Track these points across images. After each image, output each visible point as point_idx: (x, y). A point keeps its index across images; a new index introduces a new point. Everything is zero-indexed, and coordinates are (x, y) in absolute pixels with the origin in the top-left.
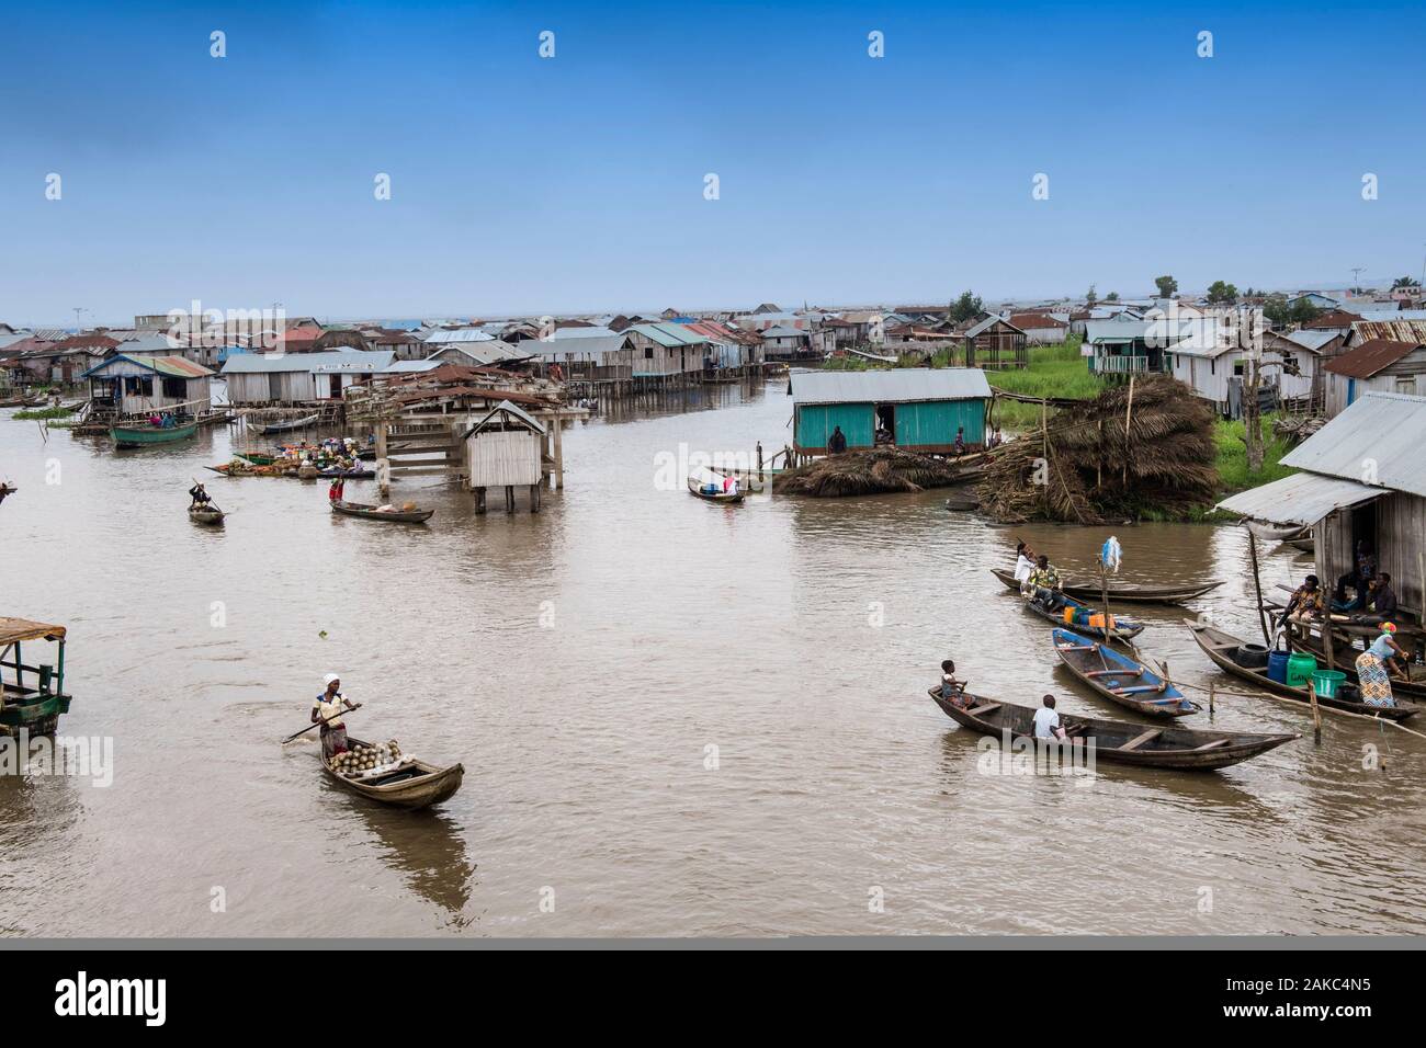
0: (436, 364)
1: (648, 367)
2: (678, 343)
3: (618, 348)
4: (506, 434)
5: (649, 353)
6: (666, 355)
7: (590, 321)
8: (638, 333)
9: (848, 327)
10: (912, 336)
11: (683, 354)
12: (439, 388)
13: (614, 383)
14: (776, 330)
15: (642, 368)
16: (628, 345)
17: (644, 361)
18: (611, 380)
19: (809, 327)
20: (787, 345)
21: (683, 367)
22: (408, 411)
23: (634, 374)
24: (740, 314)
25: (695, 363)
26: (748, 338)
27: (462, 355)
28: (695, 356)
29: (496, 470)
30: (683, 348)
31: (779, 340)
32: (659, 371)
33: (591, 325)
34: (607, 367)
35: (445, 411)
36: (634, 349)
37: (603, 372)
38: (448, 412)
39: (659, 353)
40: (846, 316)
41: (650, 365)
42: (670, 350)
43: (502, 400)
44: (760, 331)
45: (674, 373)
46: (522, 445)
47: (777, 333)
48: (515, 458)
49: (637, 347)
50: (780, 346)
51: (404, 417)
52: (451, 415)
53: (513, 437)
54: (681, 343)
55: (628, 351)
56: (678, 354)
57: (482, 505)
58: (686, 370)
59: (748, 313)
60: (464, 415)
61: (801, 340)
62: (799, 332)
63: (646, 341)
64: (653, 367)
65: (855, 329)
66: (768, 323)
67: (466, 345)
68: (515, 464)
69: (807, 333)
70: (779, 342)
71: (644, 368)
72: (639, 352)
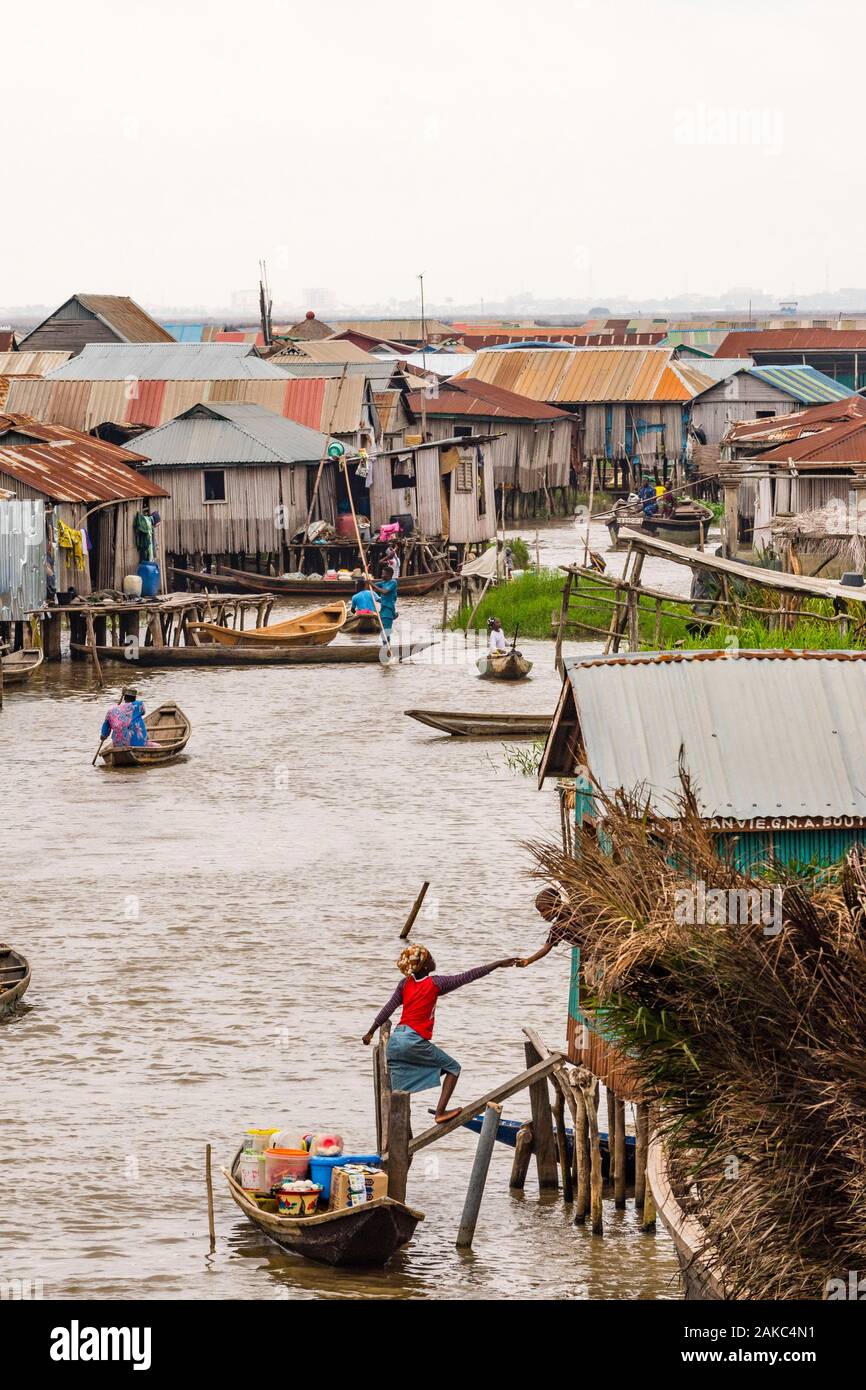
9: (528, 423)
14: (200, 428)
19: (355, 419)
20: (257, 510)
26: (85, 466)
31: (214, 480)
40: (510, 370)
44: (112, 434)
47: (203, 445)
50: (220, 512)
61: (323, 485)
62: (314, 446)
65: (563, 435)
69: (350, 451)
70: (215, 490)
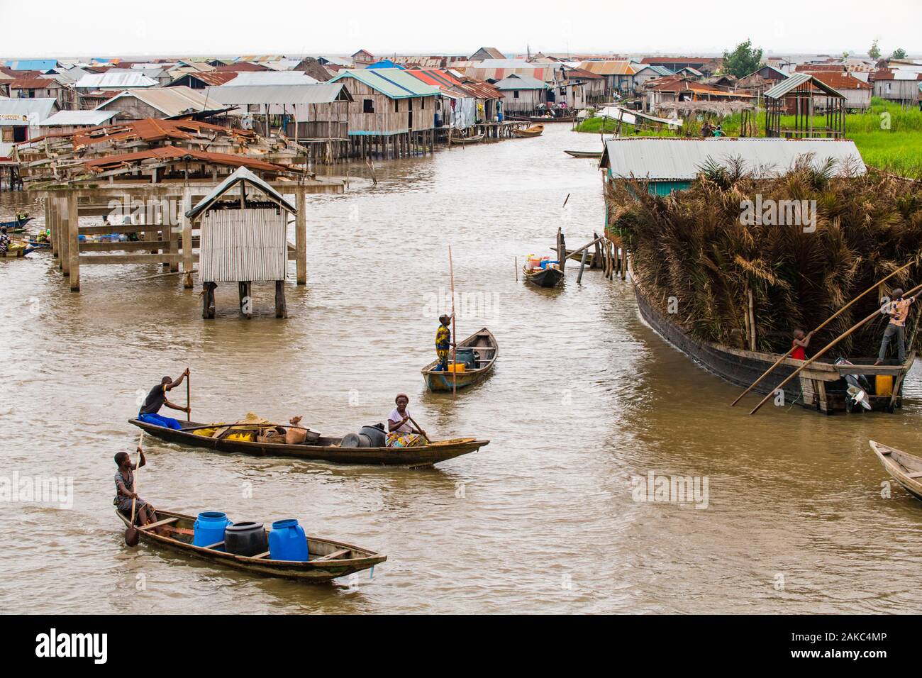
0: (107, 115)
1: (367, 124)
2: (404, 94)
3: (332, 99)
4: (247, 213)
5: (368, 107)
6: (390, 109)
7: (263, 64)
8: (355, 80)
9: (594, 79)
10: (688, 94)
11: (410, 108)
12: (140, 148)
13: (324, 144)
14: (513, 80)
15: (359, 125)
16: (344, 96)
17: (363, 116)
18: (321, 140)
19: (551, 78)
20: (527, 100)
21: (410, 125)
22: (107, 178)
23: (350, 133)
24: (453, 59)
25: (424, 121)
26: (484, 89)
27: (140, 105)
28: (425, 111)
29: (233, 260)
30: (410, 101)
31: (516, 93)
32: (381, 129)
33: (265, 69)
34: (315, 123)
35: (154, 179)
36: (352, 100)
37: (311, 129)
38: (159, 181)
39: (381, 106)
40: (590, 66)
41: (370, 121)
42: (396, 102)
43: (237, 167)
44: (491, 81)
45: (400, 131)
46: (268, 226)
47: (514, 84)
48: (257, 245)
49: (353, 97)
50: (518, 101)
51: (102, 185)
52: (162, 185)
53: (256, 217)
54: (410, 95)
55: (343, 103)
56: (404, 108)
57: (211, 306)
58: (414, 129)
59: (464, 59)
60: (179, 185)
61: (543, 94)
62: (541, 84)
63: (366, 91)
64: (374, 123)
65: (603, 82)
66: (500, 72)
67: (144, 90)
68: (258, 252)
69: (550, 86)
70: (516, 95)
71: (362, 124)
72: (357, 105)
